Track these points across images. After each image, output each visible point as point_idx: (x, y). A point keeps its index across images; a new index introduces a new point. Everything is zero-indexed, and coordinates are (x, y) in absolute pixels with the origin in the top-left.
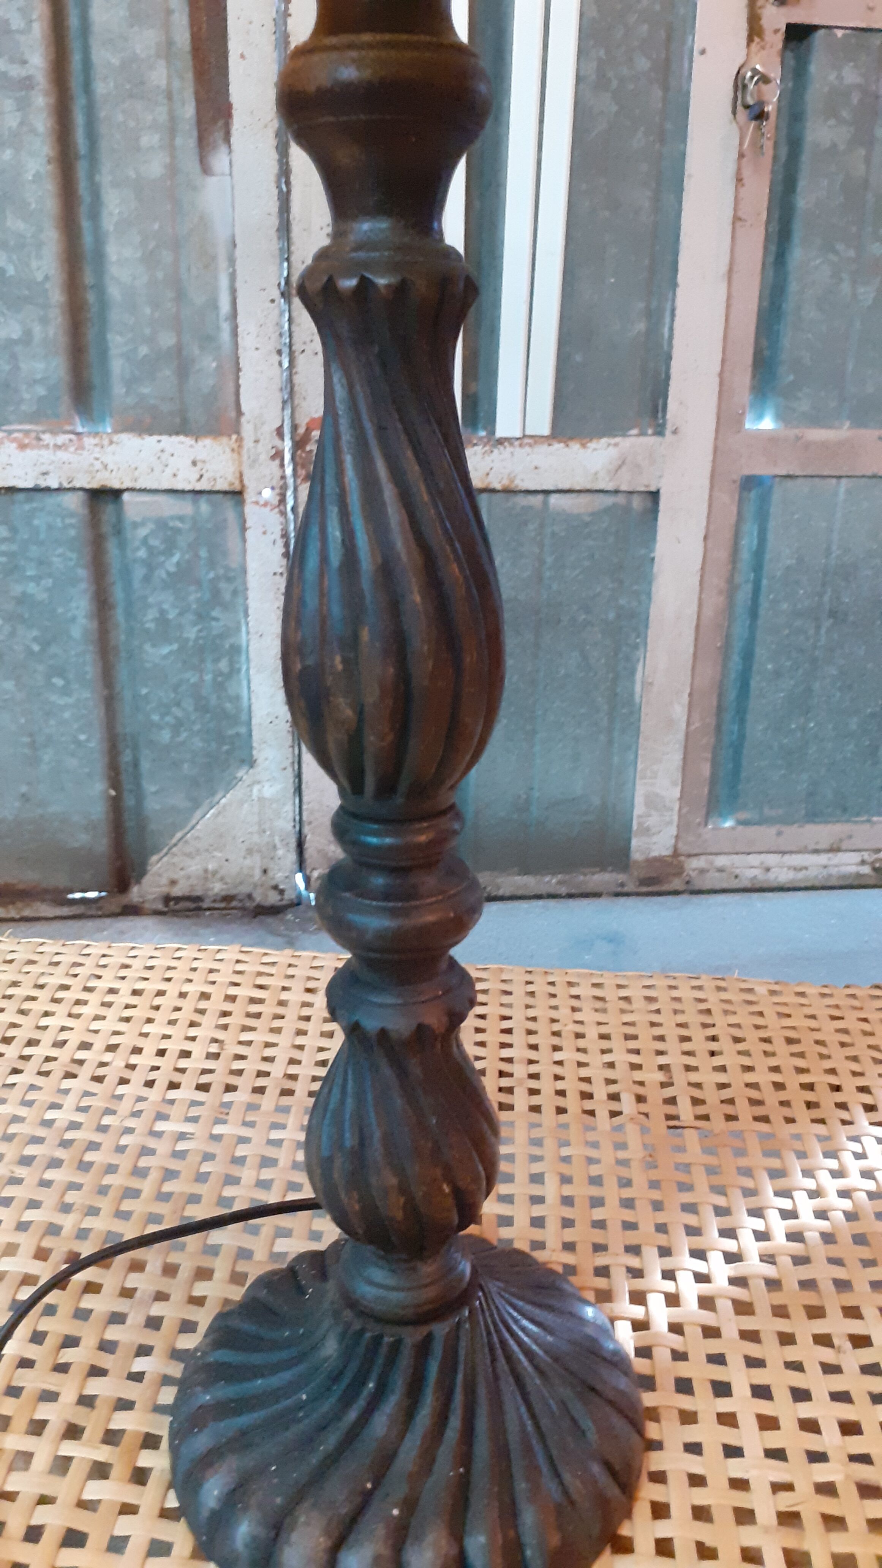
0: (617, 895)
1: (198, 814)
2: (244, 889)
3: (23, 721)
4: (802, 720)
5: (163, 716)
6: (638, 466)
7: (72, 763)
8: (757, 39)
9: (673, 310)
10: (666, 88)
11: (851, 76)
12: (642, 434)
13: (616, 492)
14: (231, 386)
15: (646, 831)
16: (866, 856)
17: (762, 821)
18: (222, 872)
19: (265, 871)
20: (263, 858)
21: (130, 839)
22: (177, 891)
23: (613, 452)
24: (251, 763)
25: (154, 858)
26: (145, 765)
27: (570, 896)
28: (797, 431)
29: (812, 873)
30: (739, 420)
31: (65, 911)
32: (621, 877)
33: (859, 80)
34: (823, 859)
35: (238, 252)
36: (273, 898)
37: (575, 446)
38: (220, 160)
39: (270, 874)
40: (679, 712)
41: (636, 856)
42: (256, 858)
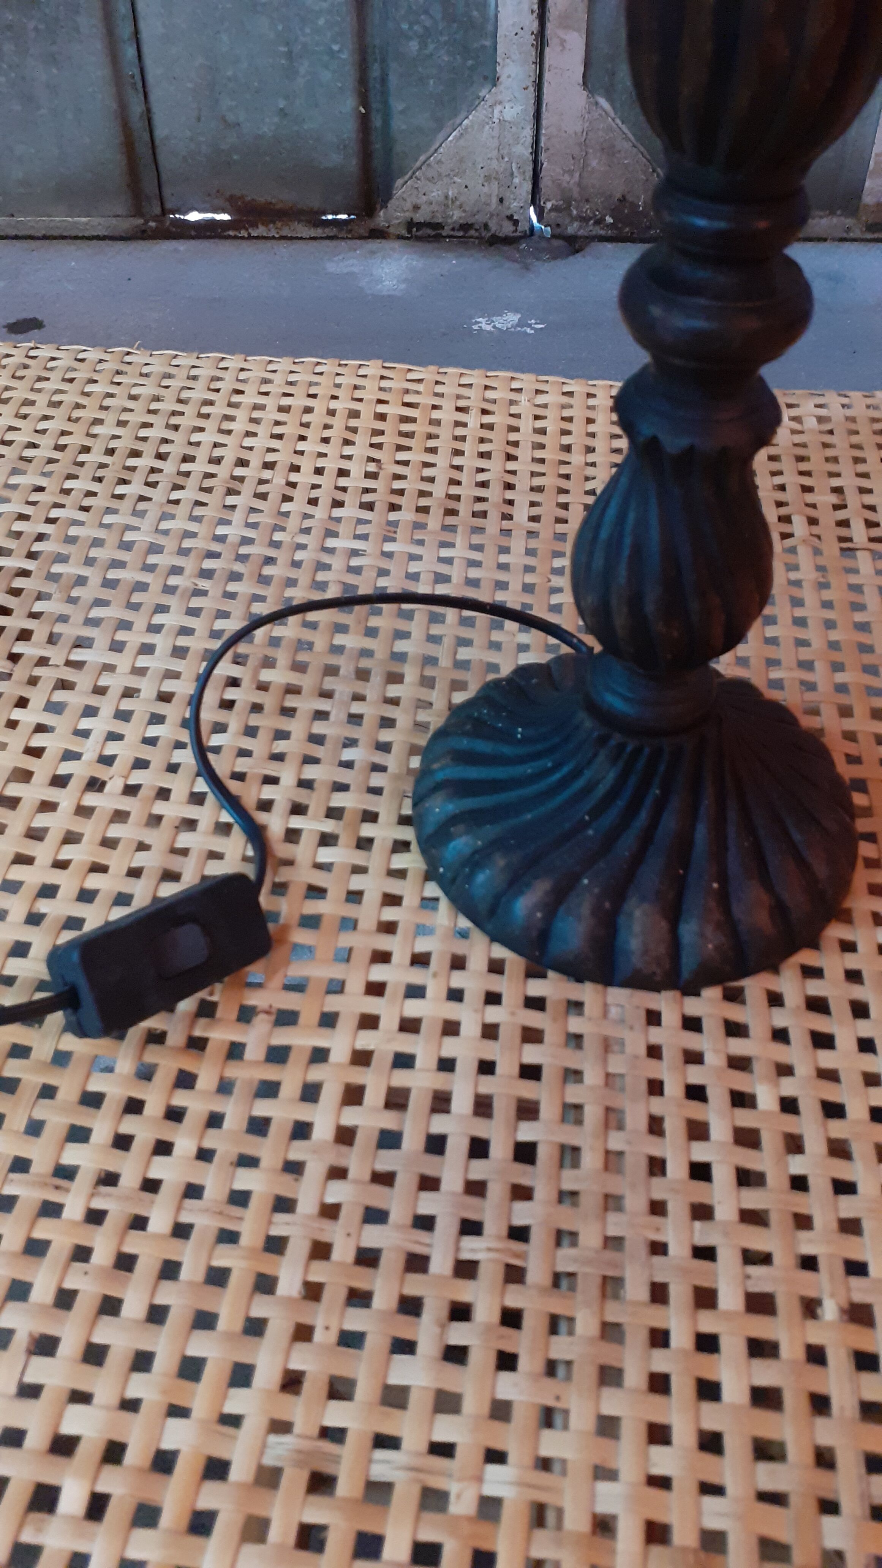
0: (842, 240)
1: (440, 136)
2: (480, 218)
3: (280, 28)
5: (411, 25)
7: (326, 76)
18: (462, 199)
19: (501, 200)
20: (500, 186)
21: (377, 162)
22: (419, 217)
24: (494, 80)
25: (399, 182)
26: (393, 80)
31: (318, 232)
32: (849, 222)
36: (507, 229)
39: (506, 203)
41: (868, 199)
42: (495, 185)
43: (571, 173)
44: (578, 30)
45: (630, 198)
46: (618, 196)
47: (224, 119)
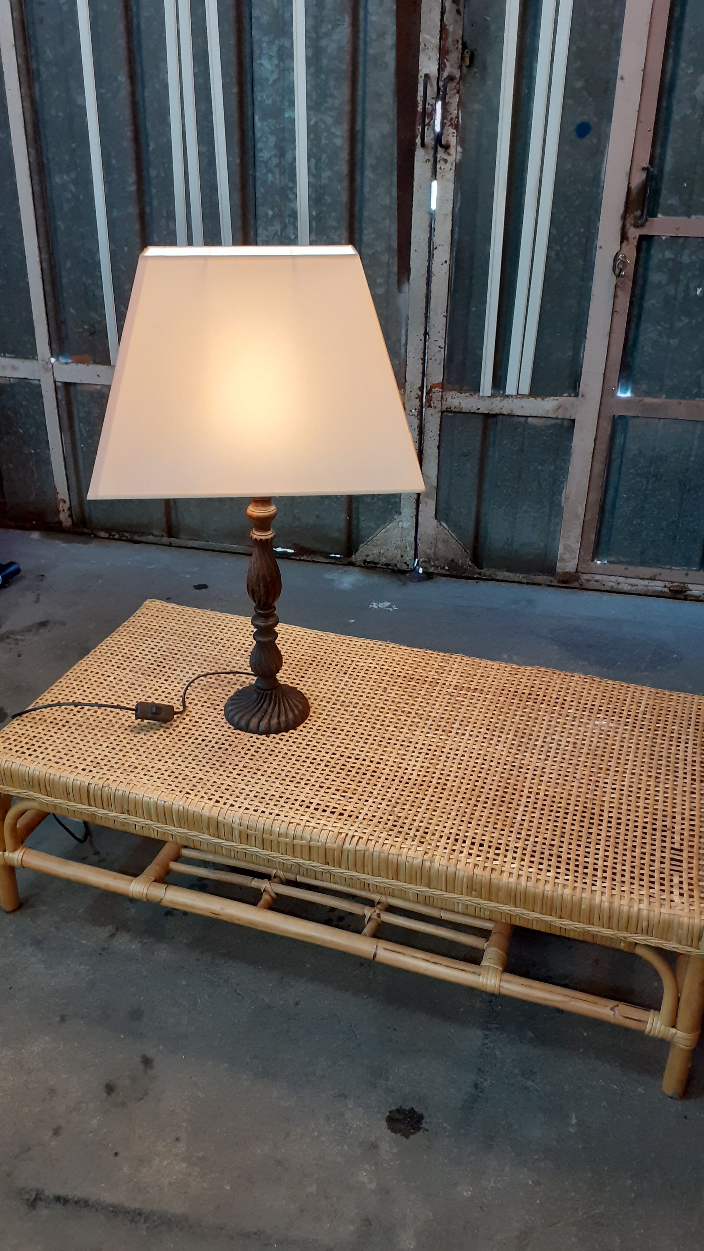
0: (549, 586)
1: (379, 530)
2: (394, 562)
4: (639, 521)
6: (566, 408)
7: (335, 505)
8: (625, 241)
9: (585, 347)
10: (585, 260)
11: (668, 254)
12: (570, 396)
13: (556, 418)
14: (404, 370)
15: (563, 560)
16: (667, 584)
17: (619, 562)
18: (386, 554)
19: (402, 556)
20: (402, 551)
21: (354, 537)
22: (369, 559)
23: (556, 402)
24: (400, 513)
25: (361, 545)
26: (361, 510)
27: (528, 583)
28: (640, 398)
29: (640, 588)
30: (613, 393)
31: (328, 561)
32: (551, 578)
33: (672, 256)
34: (646, 582)
35: (409, 322)
36: (404, 567)
37: (539, 400)
38: (406, 288)
39: (404, 557)
40: (581, 511)
41: (559, 570)
42: (399, 550)
43: (431, 549)
44: (433, 499)
45: (456, 560)
46: (450, 559)
47: (295, 516)
